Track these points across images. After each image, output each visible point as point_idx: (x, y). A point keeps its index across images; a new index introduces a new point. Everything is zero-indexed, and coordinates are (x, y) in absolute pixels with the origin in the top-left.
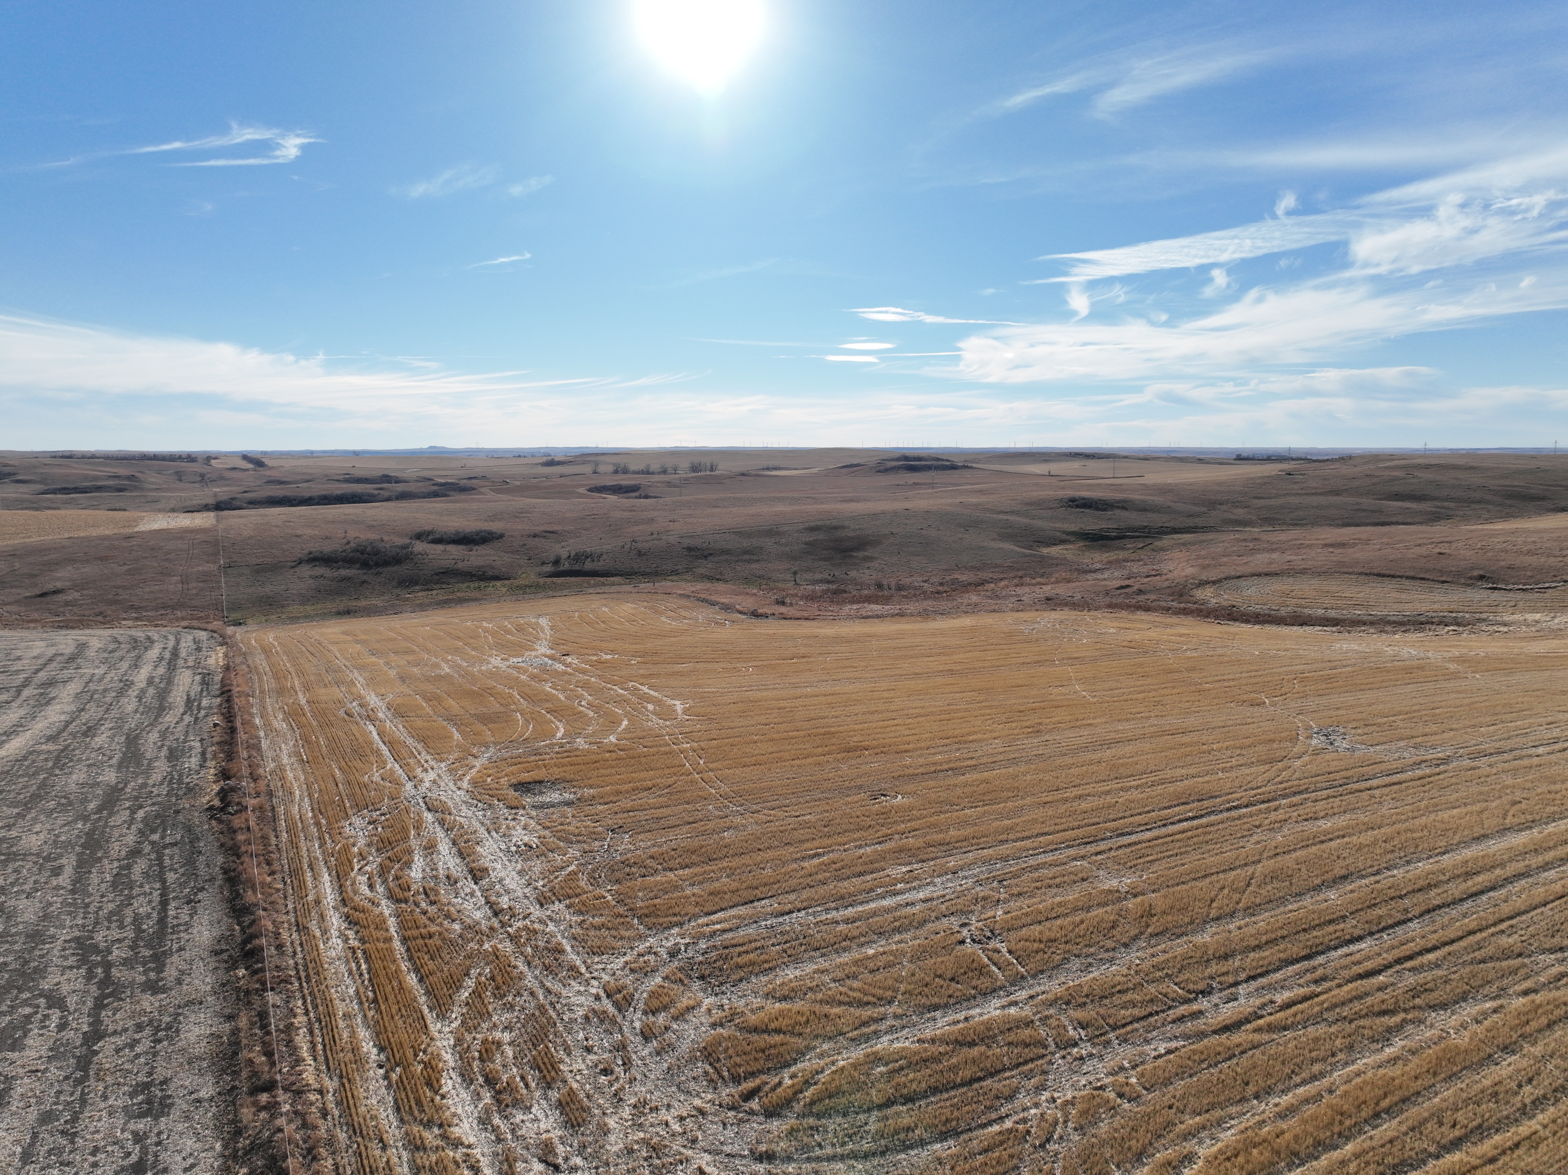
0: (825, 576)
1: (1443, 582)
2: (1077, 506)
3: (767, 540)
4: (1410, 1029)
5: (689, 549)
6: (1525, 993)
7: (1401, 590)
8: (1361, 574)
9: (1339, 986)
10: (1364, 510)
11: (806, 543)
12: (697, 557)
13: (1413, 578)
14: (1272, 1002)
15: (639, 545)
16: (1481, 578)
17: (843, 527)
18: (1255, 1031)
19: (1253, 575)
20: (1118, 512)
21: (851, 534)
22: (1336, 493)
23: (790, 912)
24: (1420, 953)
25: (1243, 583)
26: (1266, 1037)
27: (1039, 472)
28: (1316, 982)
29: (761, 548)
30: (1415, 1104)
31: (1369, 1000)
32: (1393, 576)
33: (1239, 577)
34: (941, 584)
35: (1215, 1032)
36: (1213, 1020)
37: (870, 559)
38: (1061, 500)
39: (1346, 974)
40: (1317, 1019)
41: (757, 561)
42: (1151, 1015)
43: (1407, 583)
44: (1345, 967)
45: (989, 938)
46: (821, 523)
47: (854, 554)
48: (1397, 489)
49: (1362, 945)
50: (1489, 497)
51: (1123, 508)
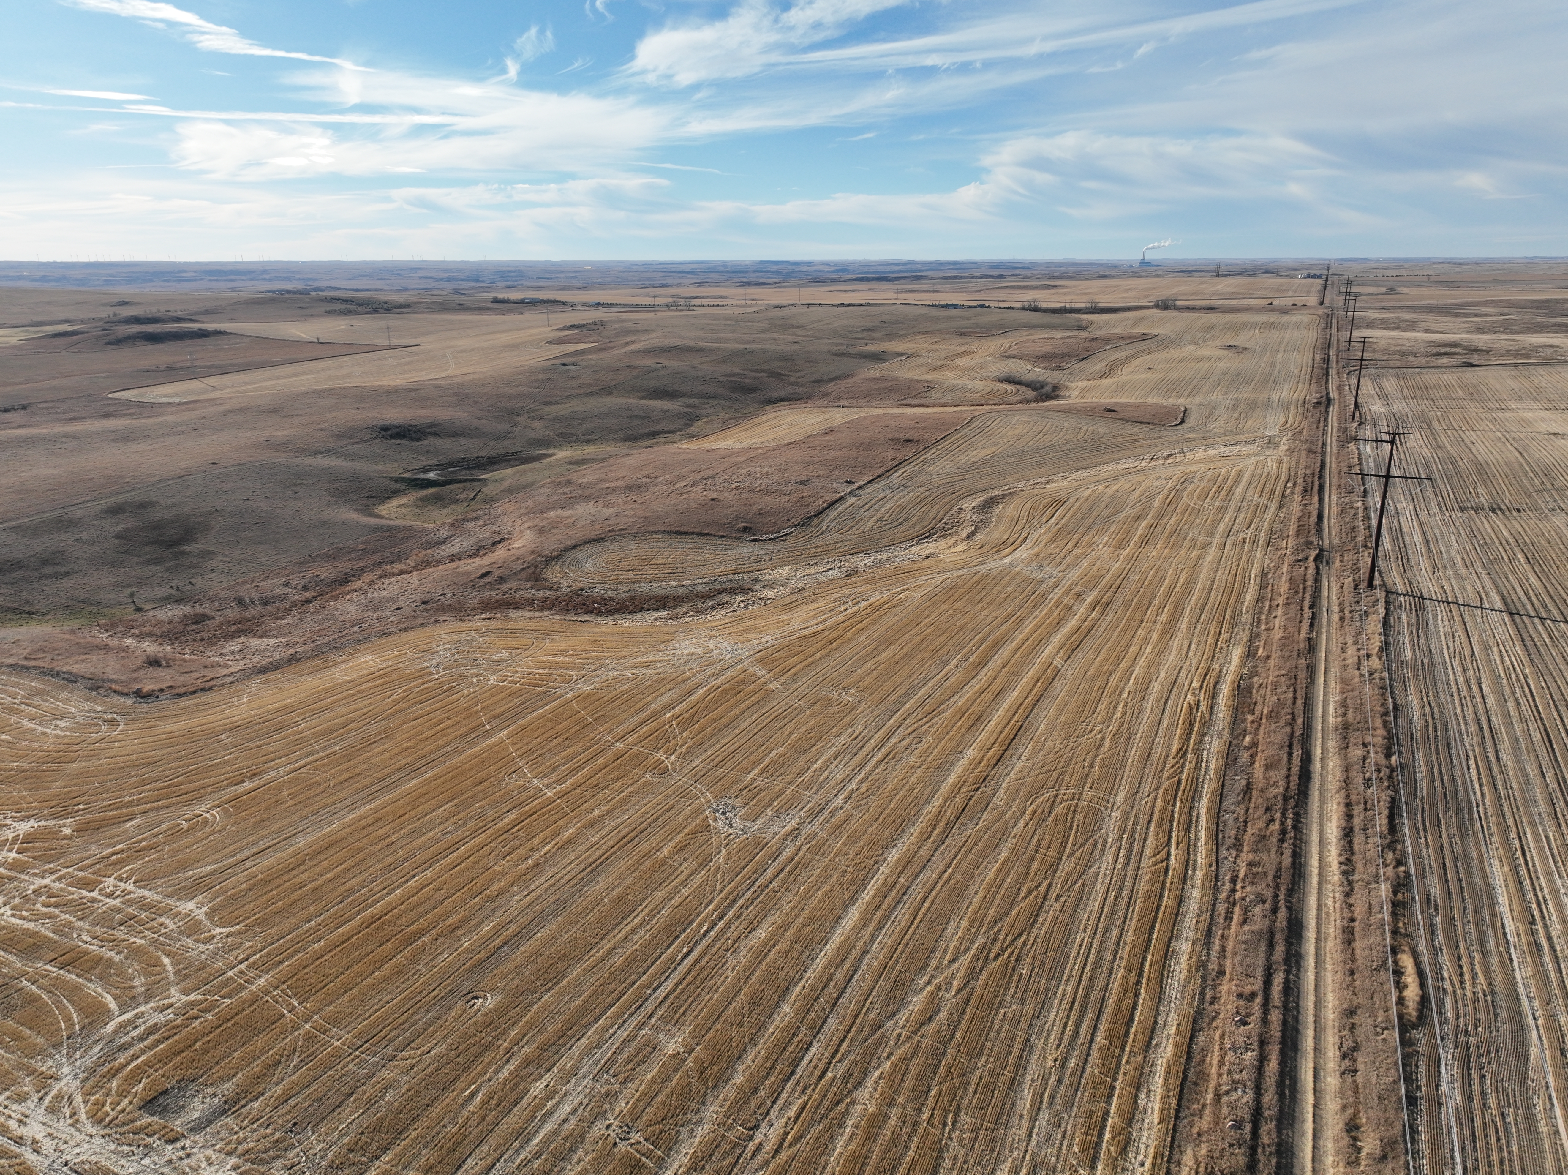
0: (167, 591)
2: (392, 437)
3: (63, 536)
4: (852, 1110)
6: (888, 1057)
9: (814, 1090)
11: (117, 537)
14: (789, 1119)
16: (745, 529)
17: (152, 504)
18: (790, 1146)
19: (585, 543)
20: (432, 440)
21: (168, 514)
22: (606, 390)
24: (840, 1045)
25: (580, 554)
26: (795, 1148)
28: (803, 1092)
29: (62, 552)
30: (868, 1164)
31: (830, 1095)
35: (773, 1157)
36: (768, 1147)
37: (207, 555)
38: (372, 428)
39: (814, 1079)
40: (812, 1122)
42: (739, 1158)
44: (812, 1073)
45: (629, 1133)
46: (120, 499)
47: (185, 548)
48: (653, 383)
49: (813, 1050)
50: (720, 391)
51: (436, 434)
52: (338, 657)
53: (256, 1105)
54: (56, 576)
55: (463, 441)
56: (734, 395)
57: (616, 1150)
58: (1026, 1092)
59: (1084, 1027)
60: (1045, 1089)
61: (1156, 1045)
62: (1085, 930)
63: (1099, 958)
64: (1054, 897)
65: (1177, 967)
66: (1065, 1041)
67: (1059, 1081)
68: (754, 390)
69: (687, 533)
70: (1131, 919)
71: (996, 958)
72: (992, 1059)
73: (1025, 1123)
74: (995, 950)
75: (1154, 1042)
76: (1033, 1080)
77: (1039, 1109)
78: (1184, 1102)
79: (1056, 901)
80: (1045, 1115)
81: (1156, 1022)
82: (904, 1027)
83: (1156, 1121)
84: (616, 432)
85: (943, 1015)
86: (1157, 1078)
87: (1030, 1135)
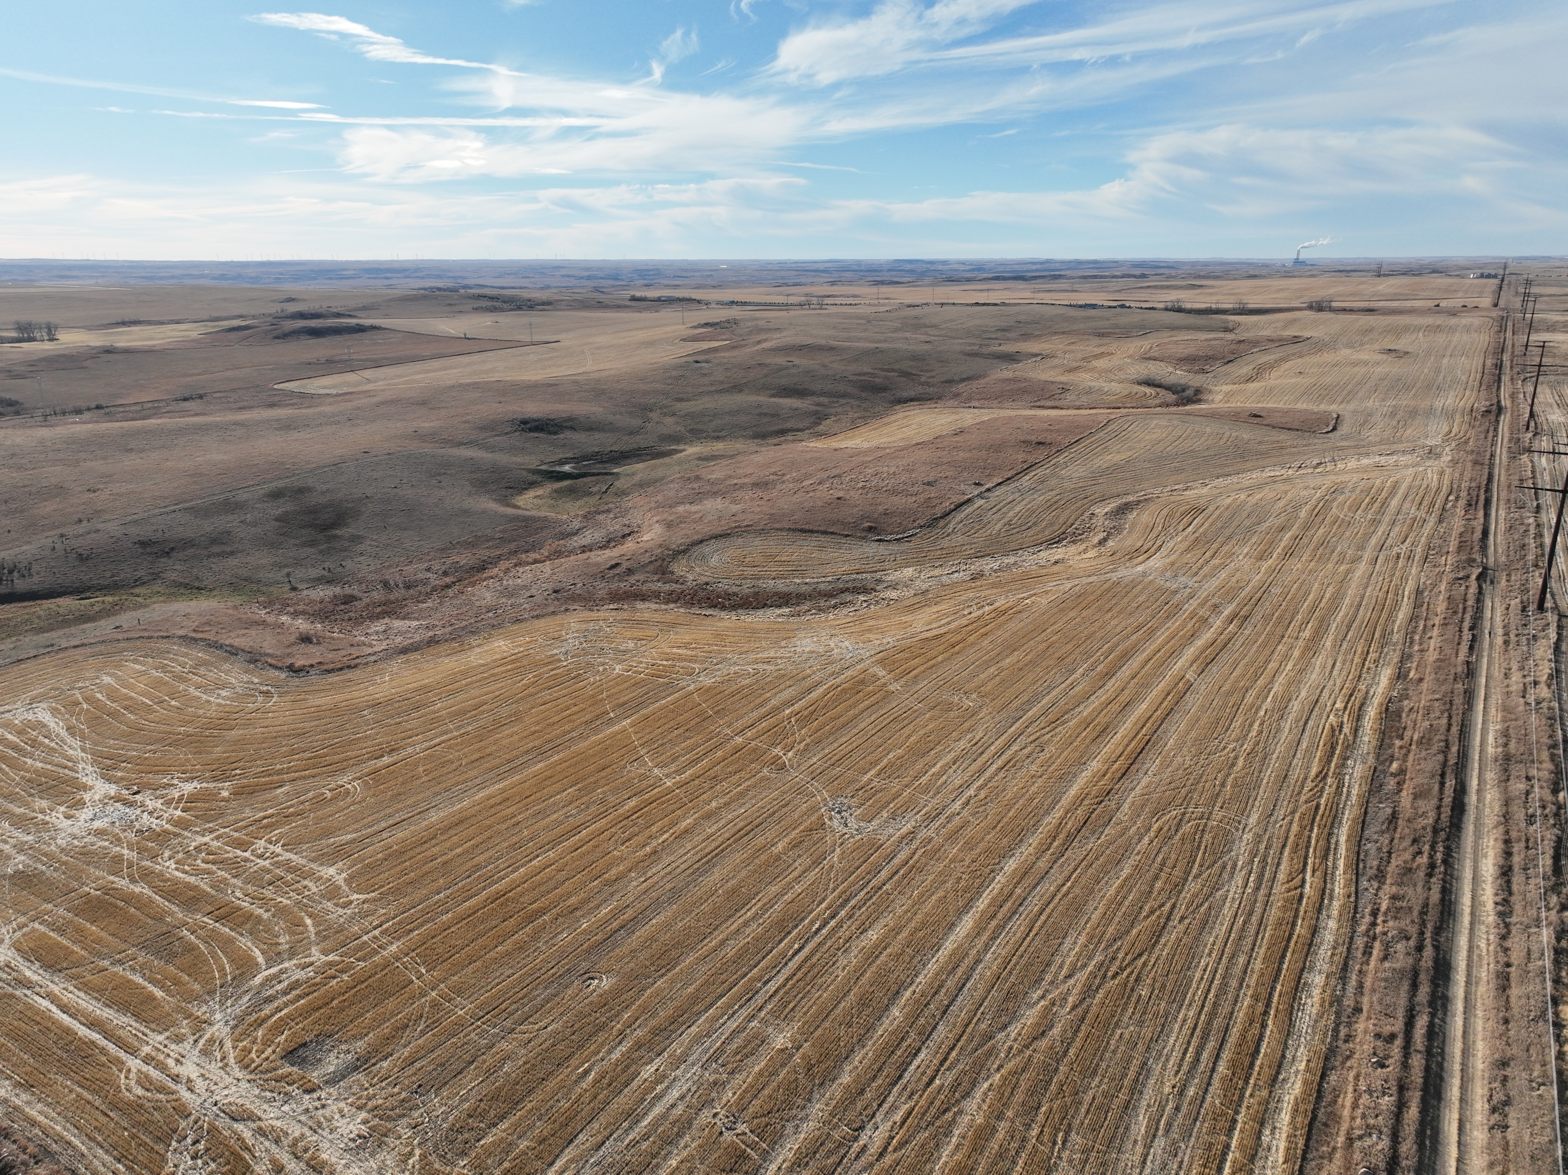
0: (321, 571)
2: (530, 430)
3: (230, 518)
4: (959, 1119)
5: (143, 544)
6: (998, 1070)
9: (921, 1096)
11: (277, 519)
12: (157, 555)
14: (895, 1123)
15: (75, 543)
16: (870, 529)
17: (309, 489)
18: (895, 1151)
19: (711, 538)
20: (568, 434)
21: (322, 500)
22: (737, 388)
24: (949, 1053)
25: (706, 549)
26: (900, 1153)
28: (910, 1097)
29: (229, 533)
31: (937, 1103)
33: (701, 542)
35: (877, 1160)
36: (873, 1150)
37: (356, 539)
38: (512, 422)
39: (921, 1086)
40: (918, 1129)
41: (232, 553)
42: (843, 1158)
44: (919, 1079)
45: (735, 1123)
46: (280, 484)
47: (338, 532)
48: (784, 382)
49: (922, 1055)
50: (850, 390)
51: (572, 428)
52: (473, 641)
53: (385, 1064)
54: (223, 555)
55: (597, 435)
56: (864, 395)
57: (721, 1139)
58: (1141, 1118)
59: (1205, 1055)
60: (1162, 1116)
61: (1283, 1080)
62: (1209, 955)
63: (1224, 985)
64: (1178, 918)
65: (1309, 1000)
66: (1185, 1067)
67: (1177, 1109)
68: (884, 389)
69: (812, 531)
70: (1260, 947)
71: (1114, 977)
72: (1106, 1080)
73: (1139, 1149)
74: (1113, 969)
75: (1281, 1077)
76: (1149, 1106)
77: (1154, 1136)
78: (1312, 1143)
79: (1180, 922)
80: (1160, 1143)
81: (1283, 1056)
82: (1015, 1040)
83: (1281, 1160)
84: (745, 429)
85: (1056, 1031)
86: (1283, 1115)
87: (1144, 1162)
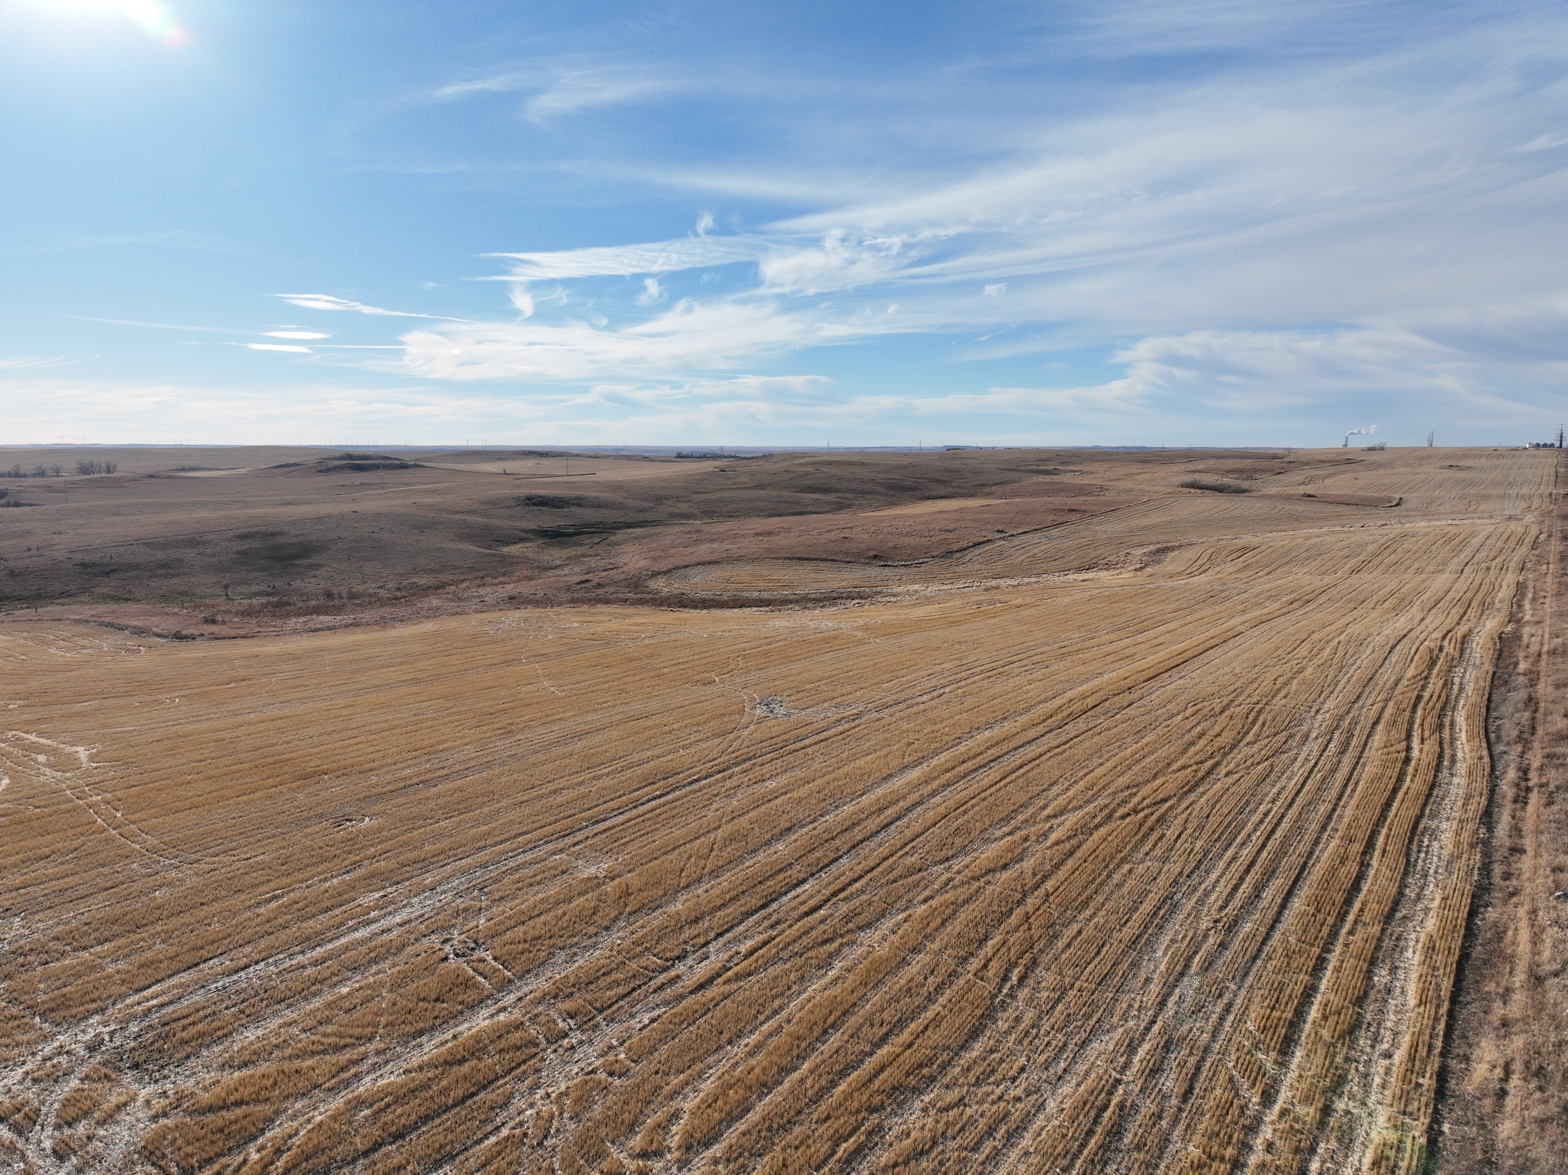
0: (264, 588)
1: (849, 562)
2: (534, 504)
3: (188, 550)
4: (846, 951)
5: (84, 565)
6: (925, 901)
7: (817, 571)
8: (785, 558)
9: (790, 926)
10: (785, 502)
11: (237, 553)
12: (96, 575)
13: (826, 560)
14: (738, 953)
16: (875, 557)
17: (282, 533)
18: (726, 982)
19: (698, 564)
20: (573, 509)
21: (293, 540)
22: (761, 487)
23: (247, 966)
24: (850, 884)
25: (690, 572)
26: (734, 986)
27: (494, 471)
28: (772, 927)
29: (181, 561)
30: (853, 1014)
31: (814, 933)
32: (811, 559)
33: (686, 567)
34: (399, 589)
35: (691, 992)
36: (689, 982)
37: (317, 566)
38: (518, 499)
39: (795, 914)
40: (776, 959)
41: (177, 575)
42: (634, 990)
43: (821, 564)
44: (794, 909)
45: (473, 949)
46: (255, 529)
47: (298, 562)
48: (808, 483)
49: (807, 886)
50: (877, 489)
51: (579, 505)
55: (603, 511)
56: (891, 492)
57: (442, 965)
58: (1160, 953)
59: (1268, 894)
60: (1196, 953)
61: (1405, 917)
62: (1273, 801)
63: (1298, 828)
64: (1224, 772)
65: (1436, 844)
66: (1237, 902)
67: (1223, 945)
70: (1351, 797)
71: (1123, 817)
72: (1103, 913)
73: (1154, 988)
74: (1122, 811)
75: (1399, 915)
76: (1173, 941)
77: (1182, 974)
79: (1226, 775)
80: (1190, 984)
81: (1401, 894)
82: (959, 872)
83: (1412, 1002)
85: (1028, 864)
86: (1409, 954)
87: (1162, 1004)
